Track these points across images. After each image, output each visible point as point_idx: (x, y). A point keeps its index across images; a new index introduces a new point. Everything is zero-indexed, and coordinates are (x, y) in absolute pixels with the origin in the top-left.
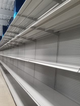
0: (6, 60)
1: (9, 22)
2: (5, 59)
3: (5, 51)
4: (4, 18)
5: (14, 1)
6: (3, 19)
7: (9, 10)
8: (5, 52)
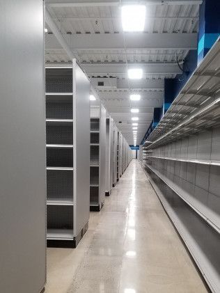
0: (172, 171)
1: (182, 67)
2: (170, 169)
3: (170, 147)
4: (169, 58)
5: (201, 2)
6: (166, 61)
7: (183, 32)
8: (170, 151)
